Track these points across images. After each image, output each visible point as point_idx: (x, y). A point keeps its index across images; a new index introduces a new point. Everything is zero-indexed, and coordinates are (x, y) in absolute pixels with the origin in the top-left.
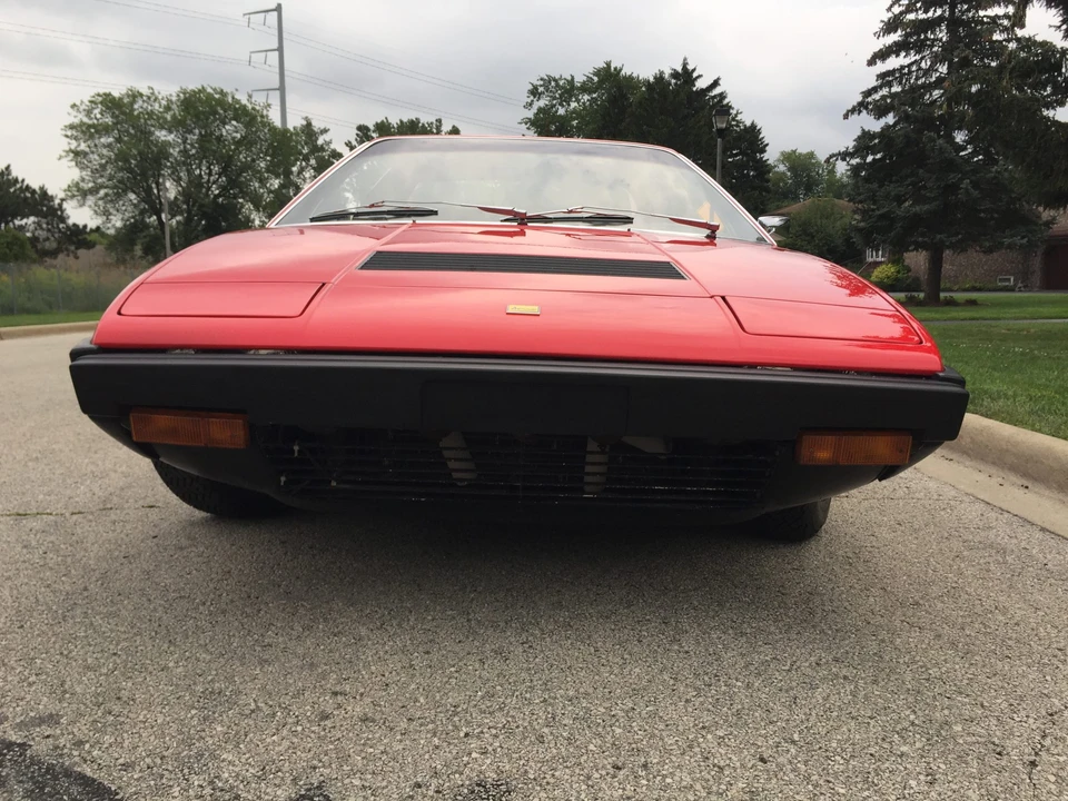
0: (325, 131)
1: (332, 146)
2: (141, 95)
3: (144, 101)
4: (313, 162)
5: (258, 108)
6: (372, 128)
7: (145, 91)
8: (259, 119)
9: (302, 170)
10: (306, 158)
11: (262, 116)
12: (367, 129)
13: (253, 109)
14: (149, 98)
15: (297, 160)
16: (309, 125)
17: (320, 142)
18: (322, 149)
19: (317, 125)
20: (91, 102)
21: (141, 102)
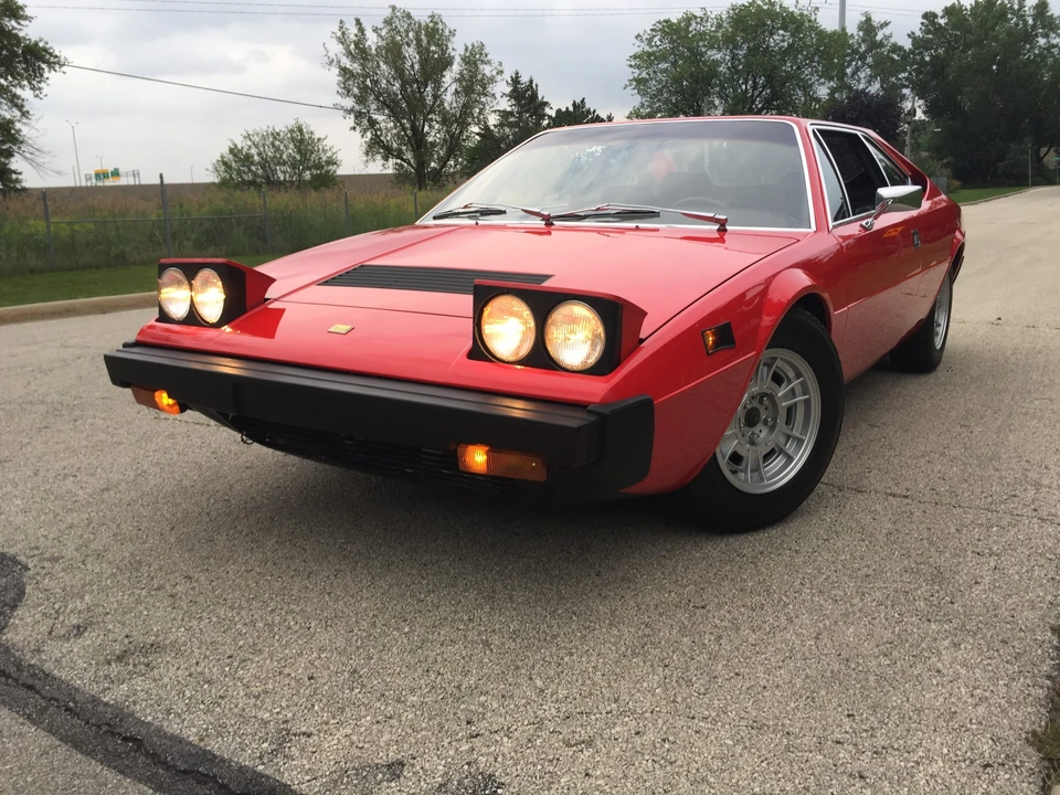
0: (886, 24)
1: (892, 40)
2: (696, 17)
3: (697, 23)
4: (869, 60)
5: (805, 13)
6: (940, 13)
7: (699, 14)
8: (807, 24)
9: (857, 69)
10: (863, 57)
11: (810, 21)
12: (935, 16)
13: (802, 15)
14: (702, 19)
15: (851, 61)
16: (869, 20)
17: (879, 38)
18: (881, 44)
19: (877, 19)
20: (652, 30)
21: (694, 24)
